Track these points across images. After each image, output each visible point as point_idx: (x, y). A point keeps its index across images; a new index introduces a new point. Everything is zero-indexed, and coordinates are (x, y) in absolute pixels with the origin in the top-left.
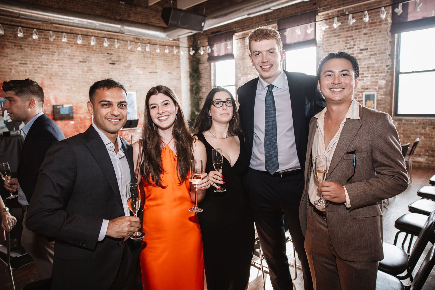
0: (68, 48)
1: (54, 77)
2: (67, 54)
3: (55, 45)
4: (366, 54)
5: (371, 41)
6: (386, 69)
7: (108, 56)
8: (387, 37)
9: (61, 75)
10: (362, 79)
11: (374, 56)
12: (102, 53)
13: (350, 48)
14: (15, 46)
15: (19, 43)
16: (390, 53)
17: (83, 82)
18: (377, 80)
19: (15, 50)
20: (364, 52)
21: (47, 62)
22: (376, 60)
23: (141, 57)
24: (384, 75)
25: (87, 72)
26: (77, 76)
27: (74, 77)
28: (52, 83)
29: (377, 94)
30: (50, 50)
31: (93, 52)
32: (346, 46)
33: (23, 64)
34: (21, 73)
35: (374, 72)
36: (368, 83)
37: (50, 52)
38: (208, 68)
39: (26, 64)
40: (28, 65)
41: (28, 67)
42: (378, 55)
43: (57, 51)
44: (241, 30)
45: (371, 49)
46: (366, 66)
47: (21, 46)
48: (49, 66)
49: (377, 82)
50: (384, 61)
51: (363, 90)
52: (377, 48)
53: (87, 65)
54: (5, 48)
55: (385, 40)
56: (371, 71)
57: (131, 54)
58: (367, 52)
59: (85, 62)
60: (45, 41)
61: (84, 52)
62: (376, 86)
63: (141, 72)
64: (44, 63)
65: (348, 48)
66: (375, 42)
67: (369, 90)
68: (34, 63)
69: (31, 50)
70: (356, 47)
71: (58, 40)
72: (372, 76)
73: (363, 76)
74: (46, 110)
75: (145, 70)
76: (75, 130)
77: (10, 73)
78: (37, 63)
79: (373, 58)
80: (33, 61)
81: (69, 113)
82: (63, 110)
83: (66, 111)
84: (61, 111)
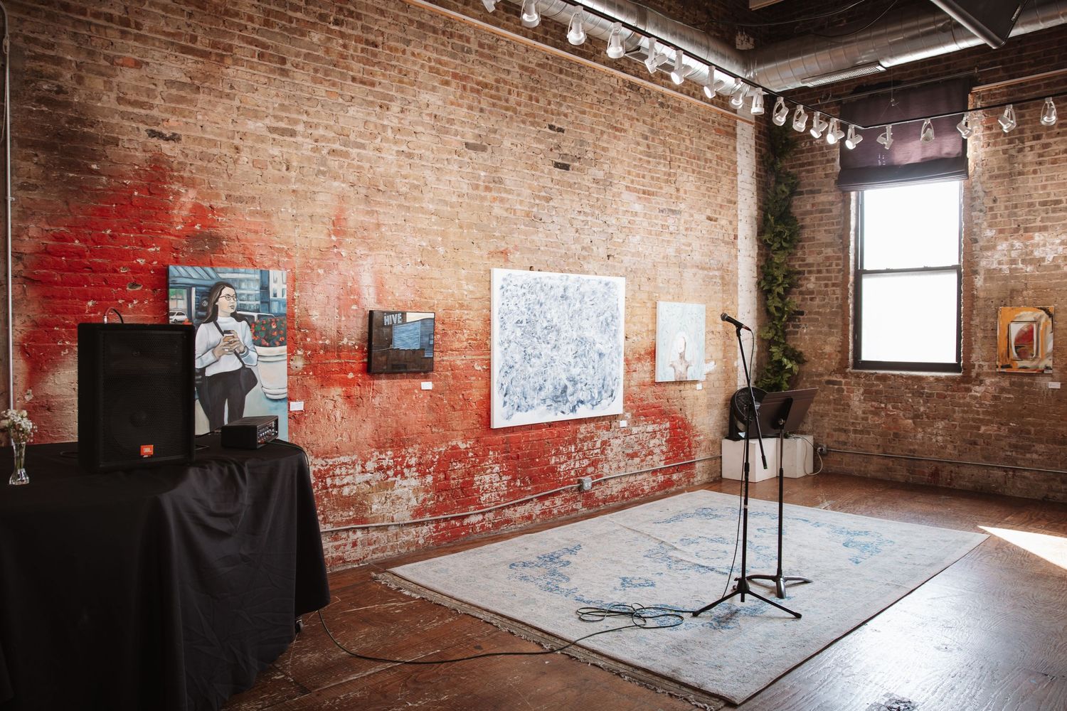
0: (434, 89)
1: (380, 198)
2: (428, 111)
3: (394, 73)
7: (550, 136)
9: (404, 189)
12: (532, 124)
14: (261, 56)
15: (276, 48)
17: (470, 226)
19: (261, 75)
21: (361, 135)
23: (641, 153)
25: (487, 189)
26: (454, 199)
27: (446, 203)
28: (371, 220)
30: (378, 89)
31: (509, 113)
33: (283, 132)
34: (271, 171)
37: (376, 95)
38: (836, 210)
39: (293, 133)
40: (299, 139)
41: (298, 146)
43: (399, 95)
44: (1001, 74)
47: (283, 61)
48: (369, 153)
53: (489, 163)
54: (229, 61)
57: (615, 137)
59: (484, 149)
60: (363, 50)
61: (482, 110)
63: (637, 207)
64: (352, 137)
68: (321, 131)
69: (315, 80)
71: (404, 52)
74: (343, 328)
75: (649, 201)
76: (432, 417)
77: (231, 166)
78: (331, 134)
80: (317, 126)
81: (422, 345)
82: (403, 332)
83: (411, 338)
84: (395, 337)
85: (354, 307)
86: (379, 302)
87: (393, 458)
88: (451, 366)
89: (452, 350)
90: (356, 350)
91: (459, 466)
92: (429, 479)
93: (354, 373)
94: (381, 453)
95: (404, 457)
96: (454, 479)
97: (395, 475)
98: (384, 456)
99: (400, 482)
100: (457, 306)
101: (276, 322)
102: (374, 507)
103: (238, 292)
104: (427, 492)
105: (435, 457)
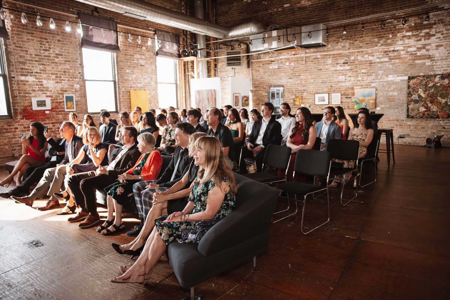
4: (62, 59)
5: (64, 48)
6: (79, 75)
8: (77, 49)
10: (60, 81)
11: (68, 63)
13: (46, 50)
16: (80, 63)
18: (73, 84)
20: (60, 57)
22: (70, 67)
24: (78, 80)
29: (75, 96)
32: (41, 47)
35: (70, 76)
36: (66, 86)
42: (71, 63)
45: (65, 55)
46: (63, 70)
49: (73, 86)
50: (76, 68)
51: (62, 92)
52: (70, 56)
55: (75, 51)
56: (67, 76)
58: (62, 58)
62: (73, 89)
65: (43, 50)
66: (68, 50)
67: (67, 92)
70: (51, 51)
72: (69, 80)
73: (61, 79)
79: (68, 64)
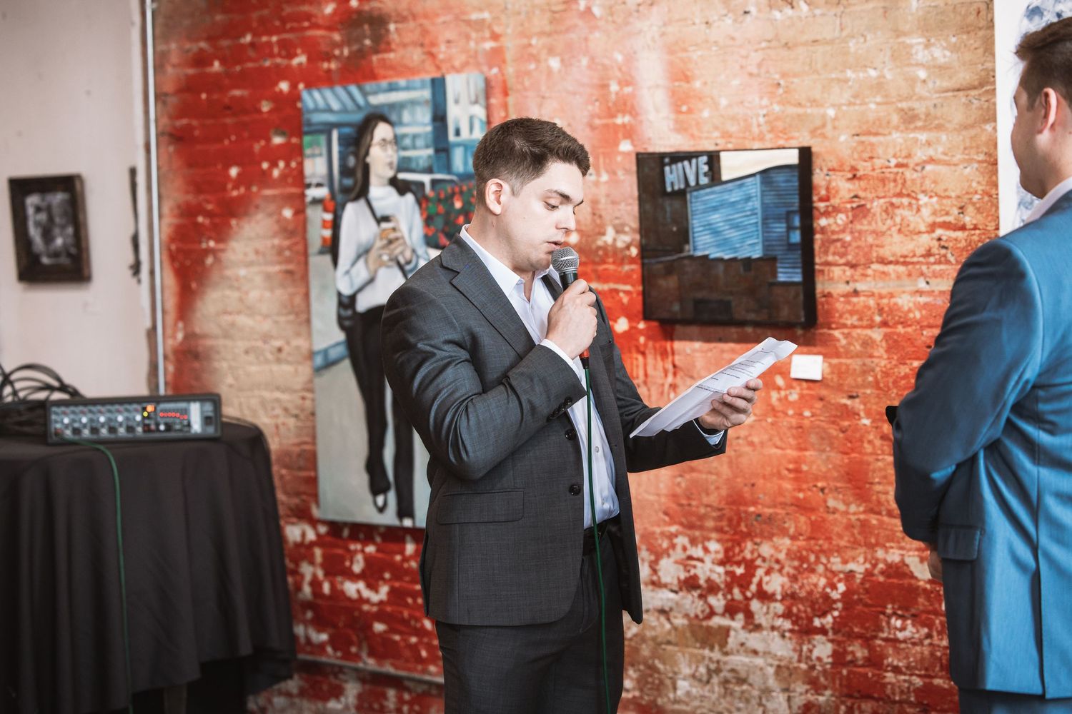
81: (766, 247)
82: (715, 209)
83: (736, 227)
84: (696, 224)
85: (626, 146)
86: (681, 128)
87: (722, 563)
88: (881, 311)
89: (883, 261)
90: (632, 261)
91: (910, 631)
92: (823, 649)
93: (630, 318)
94: (693, 542)
95: (751, 567)
96: (897, 670)
97: (731, 610)
98: (697, 552)
99: (743, 635)
100: (895, 119)
101: (461, 193)
102: (683, 686)
103: (401, 130)
104: (815, 686)
105: (834, 587)
